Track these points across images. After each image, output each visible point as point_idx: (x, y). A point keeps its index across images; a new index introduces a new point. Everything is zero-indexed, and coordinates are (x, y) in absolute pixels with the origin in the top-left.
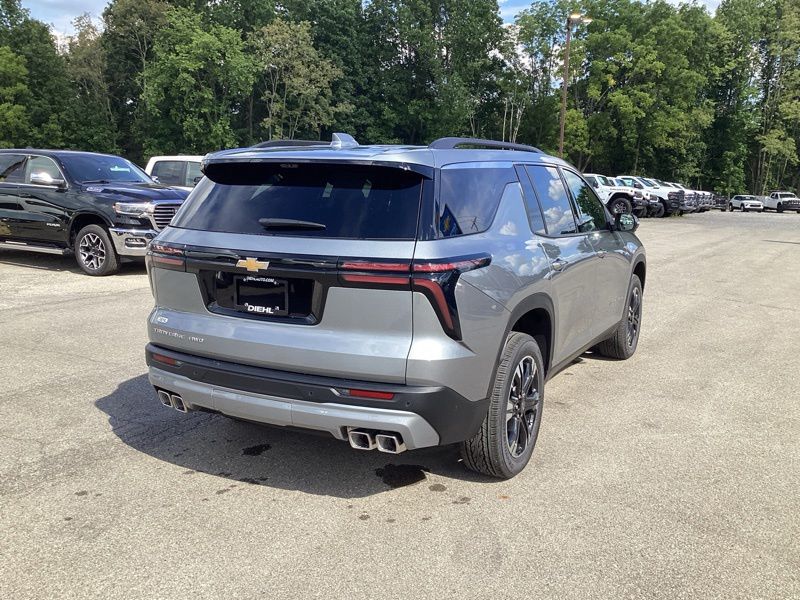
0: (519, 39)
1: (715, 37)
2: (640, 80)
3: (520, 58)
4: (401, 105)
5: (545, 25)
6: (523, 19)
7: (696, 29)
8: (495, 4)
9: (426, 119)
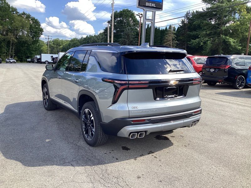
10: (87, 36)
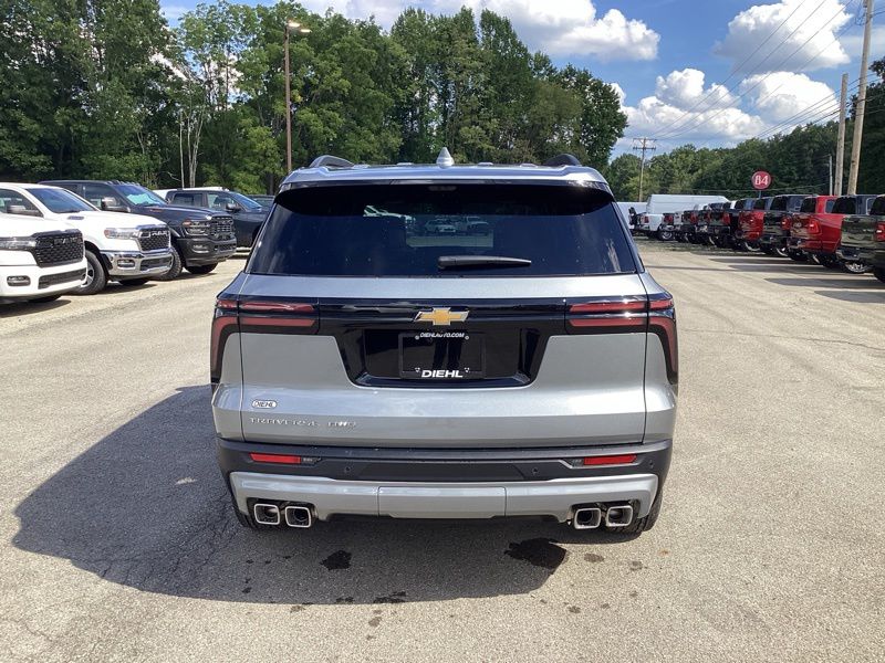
0: (187, 45)
1: (396, 59)
2: (326, 98)
3: (191, 66)
4: (43, 114)
5: (217, 31)
6: (189, 22)
7: (377, 49)
8: (156, 3)
9: (79, 131)
10: (799, 129)
